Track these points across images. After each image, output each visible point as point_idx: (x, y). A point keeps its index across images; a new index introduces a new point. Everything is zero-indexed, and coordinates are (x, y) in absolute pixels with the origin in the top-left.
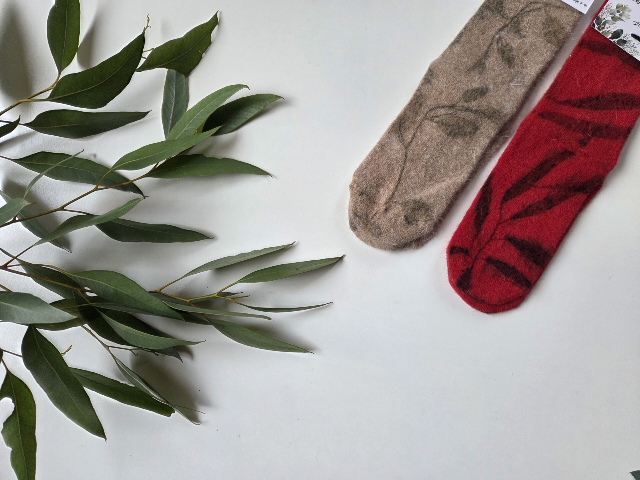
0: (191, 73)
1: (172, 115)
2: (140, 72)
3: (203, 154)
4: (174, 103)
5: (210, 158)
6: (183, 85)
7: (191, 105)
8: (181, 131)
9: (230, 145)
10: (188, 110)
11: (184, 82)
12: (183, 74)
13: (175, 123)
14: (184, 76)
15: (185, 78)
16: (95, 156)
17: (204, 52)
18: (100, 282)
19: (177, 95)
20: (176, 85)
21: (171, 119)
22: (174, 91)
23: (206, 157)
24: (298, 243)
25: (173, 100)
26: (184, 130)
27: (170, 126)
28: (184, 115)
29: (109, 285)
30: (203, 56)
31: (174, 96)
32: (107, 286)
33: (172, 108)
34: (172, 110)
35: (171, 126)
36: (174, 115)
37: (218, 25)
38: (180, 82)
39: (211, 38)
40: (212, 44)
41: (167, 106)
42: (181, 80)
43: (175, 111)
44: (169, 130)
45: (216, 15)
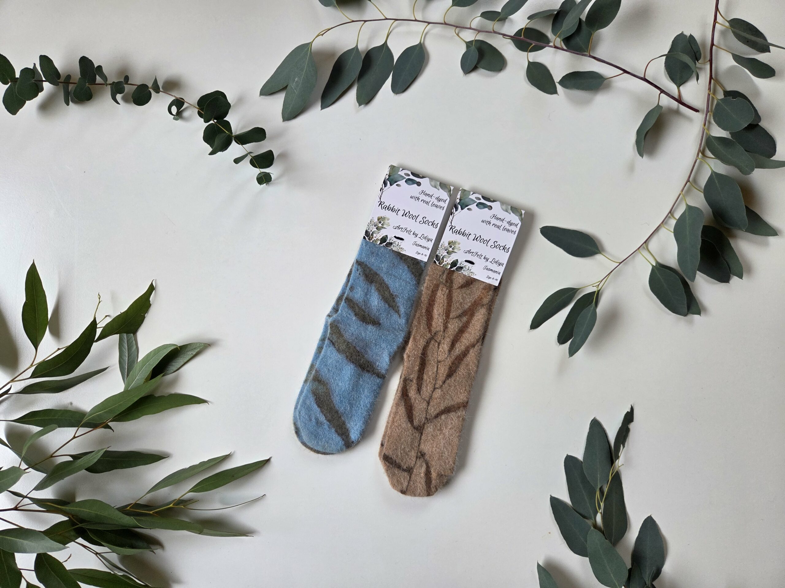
0: (138, 331)
1: (127, 364)
2: (97, 342)
3: (153, 394)
4: (127, 355)
5: (159, 397)
6: (133, 341)
7: (141, 356)
8: (134, 380)
9: (174, 382)
10: (139, 360)
11: (133, 339)
12: (131, 333)
13: (130, 371)
14: (132, 335)
15: (134, 335)
16: (71, 404)
17: (146, 314)
18: (84, 510)
19: (129, 349)
20: (127, 342)
21: (126, 367)
22: (127, 346)
23: (155, 396)
24: (234, 452)
25: (126, 353)
26: (137, 379)
27: (126, 374)
28: (136, 366)
29: (91, 511)
30: (145, 317)
31: (127, 350)
32: (90, 512)
33: (126, 360)
34: (127, 361)
35: (127, 374)
36: (129, 365)
37: (155, 291)
38: (130, 339)
39: (150, 301)
40: (151, 306)
41: (123, 359)
42: (131, 338)
43: (129, 361)
44: (126, 377)
45: (152, 283)
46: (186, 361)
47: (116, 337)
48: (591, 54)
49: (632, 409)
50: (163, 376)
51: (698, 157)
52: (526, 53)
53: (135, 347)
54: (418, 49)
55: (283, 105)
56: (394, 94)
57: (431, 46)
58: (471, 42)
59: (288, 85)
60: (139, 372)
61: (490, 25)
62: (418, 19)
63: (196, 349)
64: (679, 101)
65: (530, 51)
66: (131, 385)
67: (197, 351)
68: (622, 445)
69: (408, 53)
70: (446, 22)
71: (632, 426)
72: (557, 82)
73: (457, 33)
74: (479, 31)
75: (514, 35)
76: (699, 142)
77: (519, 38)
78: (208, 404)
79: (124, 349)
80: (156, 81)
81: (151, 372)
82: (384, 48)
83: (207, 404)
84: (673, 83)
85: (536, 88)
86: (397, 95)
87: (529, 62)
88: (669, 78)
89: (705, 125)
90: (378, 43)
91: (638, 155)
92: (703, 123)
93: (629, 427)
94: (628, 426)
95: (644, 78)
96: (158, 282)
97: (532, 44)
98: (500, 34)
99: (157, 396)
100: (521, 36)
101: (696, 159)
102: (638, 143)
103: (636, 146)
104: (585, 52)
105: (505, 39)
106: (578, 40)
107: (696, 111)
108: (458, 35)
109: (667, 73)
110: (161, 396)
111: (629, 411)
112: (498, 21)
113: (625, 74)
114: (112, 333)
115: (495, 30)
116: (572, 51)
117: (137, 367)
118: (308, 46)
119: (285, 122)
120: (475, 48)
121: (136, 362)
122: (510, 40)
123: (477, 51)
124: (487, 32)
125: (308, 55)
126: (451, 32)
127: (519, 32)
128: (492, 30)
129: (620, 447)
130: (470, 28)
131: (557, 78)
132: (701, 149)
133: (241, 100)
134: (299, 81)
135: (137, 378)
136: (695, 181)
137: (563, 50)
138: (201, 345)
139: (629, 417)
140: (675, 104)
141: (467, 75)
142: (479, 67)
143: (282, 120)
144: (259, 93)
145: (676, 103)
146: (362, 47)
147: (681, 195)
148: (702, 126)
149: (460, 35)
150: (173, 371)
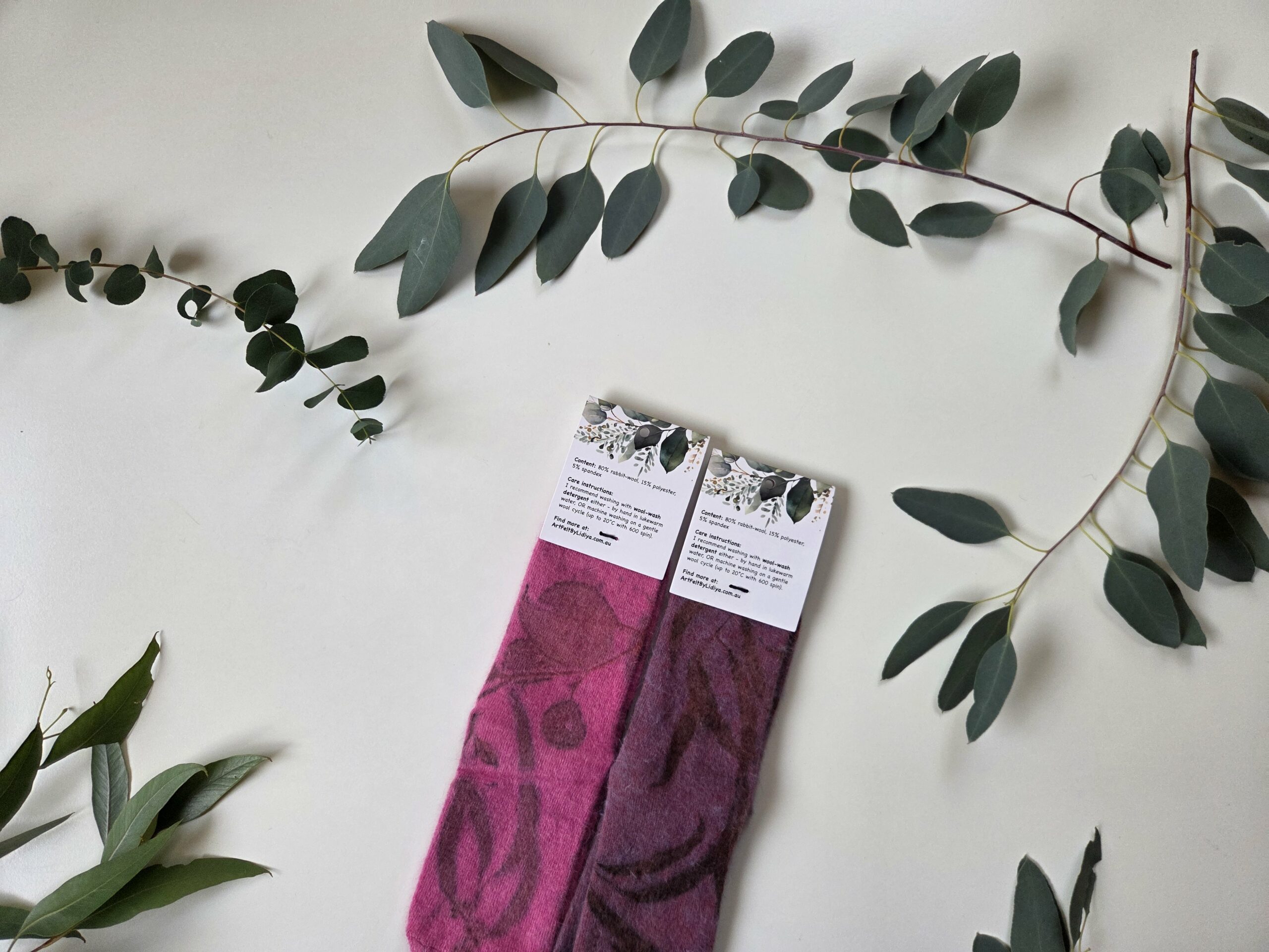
0: (128, 736)
1: (108, 805)
2: (44, 768)
3: (159, 863)
4: (108, 786)
5: (171, 867)
6: (119, 758)
7: (136, 787)
8: (122, 838)
9: (202, 834)
10: (132, 795)
11: (120, 753)
12: (117, 742)
13: (115, 818)
15: (120, 744)
17: (144, 699)
19: (112, 774)
20: (108, 760)
21: (107, 813)
22: (108, 770)
23: (165, 868)
25: (106, 782)
26: (127, 837)
27: (107, 824)
30: (143, 705)
31: (108, 776)
33: (107, 796)
34: (108, 798)
35: (109, 824)
36: (112, 806)
37: (161, 655)
38: (113, 753)
39: (151, 675)
40: (155, 685)
41: (99, 794)
42: (115, 751)
43: (113, 798)
44: (107, 830)
45: (154, 639)
46: (224, 792)
47: (84, 754)
48: (969, 173)
49: (1098, 835)
50: (181, 824)
51: (1177, 350)
52: (848, 174)
53: (123, 769)
54: (647, 175)
55: (400, 288)
56: (607, 258)
57: (671, 169)
58: (745, 159)
59: (408, 251)
60: (131, 822)
61: (779, 126)
62: (644, 122)
63: (244, 768)
64: (1132, 248)
65: (856, 170)
66: (116, 849)
67: (245, 772)
68: (1084, 910)
69: (629, 183)
70: (697, 125)
71: (1099, 869)
72: (906, 225)
73: (718, 143)
74: (760, 139)
75: (823, 144)
76: (1177, 323)
77: (833, 150)
78: (271, 874)
79: (101, 774)
80: (154, 255)
81: (156, 820)
82: (586, 176)
83: (268, 874)
84: (1118, 217)
85: (869, 237)
86: (614, 259)
87: (853, 190)
88: (1111, 209)
89: (1185, 291)
90: (575, 167)
91: (1066, 351)
92: (1180, 286)
93: (1094, 872)
94: (1093, 869)
95: (1067, 211)
96: (167, 635)
97: (858, 159)
98: (798, 142)
99: (167, 866)
100: (837, 145)
101: (1174, 353)
102: (1064, 328)
103: (1060, 334)
104: (954, 167)
105: (807, 150)
106: (941, 147)
107: (1167, 266)
108: (720, 147)
109: (1105, 199)
110: (177, 866)
111: (1093, 840)
112: (793, 119)
113: (1032, 206)
114: (76, 746)
115: (788, 137)
116: (932, 168)
117: (126, 809)
118: (443, 179)
119: (403, 319)
120: (753, 169)
121: (127, 798)
122: (815, 153)
123: (756, 173)
124: (773, 140)
125: (442, 197)
126: (708, 141)
127: (833, 138)
128: (783, 137)
129: (1081, 912)
130: (743, 135)
131: (907, 216)
132: (1181, 337)
133: (318, 284)
134: (428, 245)
135: (126, 834)
136: (1175, 392)
137: (917, 167)
138: (253, 759)
139: (1093, 853)
140: (1124, 255)
141: (742, 218)
142: (762, 203)
143: (398, 314)
144: (354, 266)
145: (1126, 253)
146: (547, 174)
147: (1151, 421)
148: (1180, 292)
149: (724, 146)
150: (200, 814)
